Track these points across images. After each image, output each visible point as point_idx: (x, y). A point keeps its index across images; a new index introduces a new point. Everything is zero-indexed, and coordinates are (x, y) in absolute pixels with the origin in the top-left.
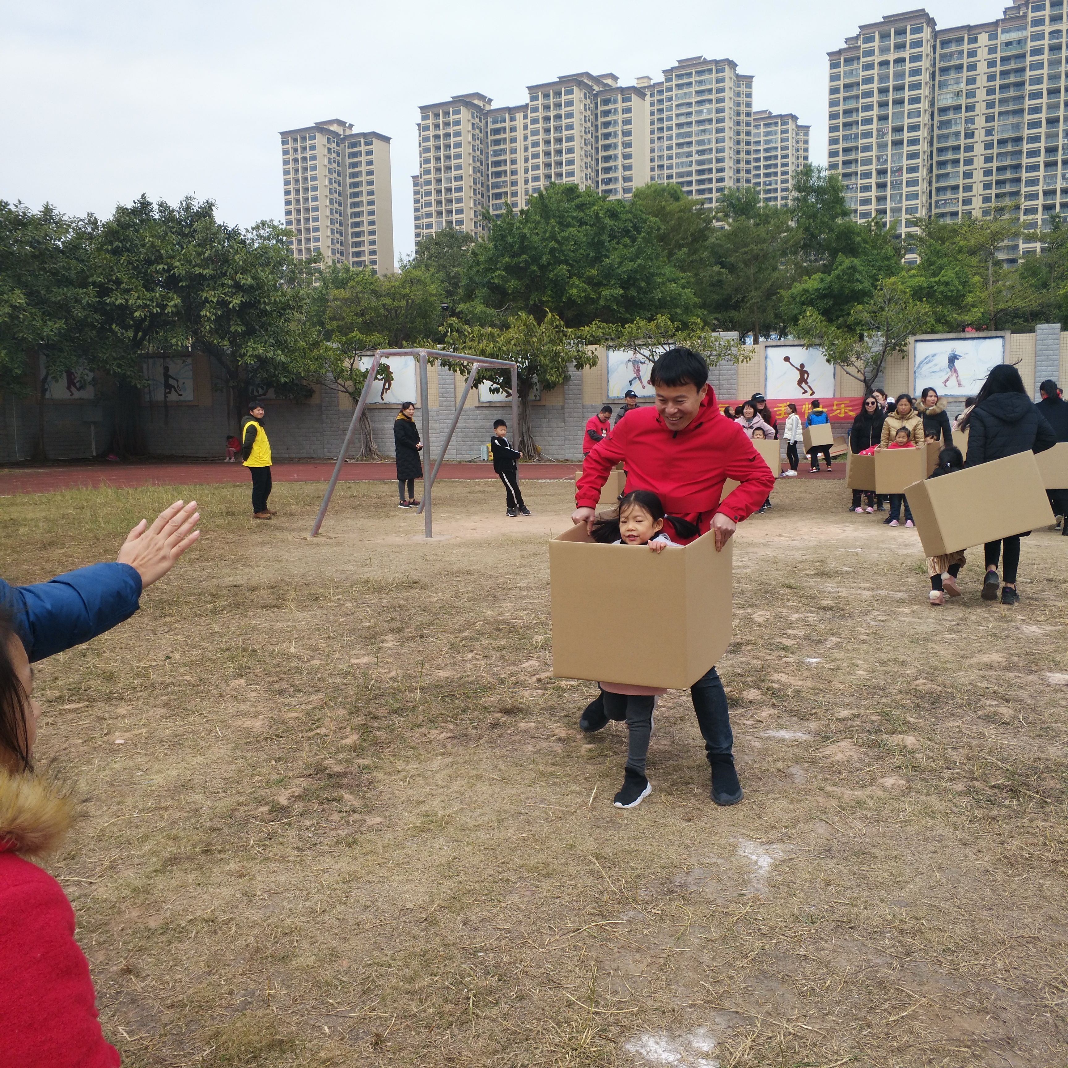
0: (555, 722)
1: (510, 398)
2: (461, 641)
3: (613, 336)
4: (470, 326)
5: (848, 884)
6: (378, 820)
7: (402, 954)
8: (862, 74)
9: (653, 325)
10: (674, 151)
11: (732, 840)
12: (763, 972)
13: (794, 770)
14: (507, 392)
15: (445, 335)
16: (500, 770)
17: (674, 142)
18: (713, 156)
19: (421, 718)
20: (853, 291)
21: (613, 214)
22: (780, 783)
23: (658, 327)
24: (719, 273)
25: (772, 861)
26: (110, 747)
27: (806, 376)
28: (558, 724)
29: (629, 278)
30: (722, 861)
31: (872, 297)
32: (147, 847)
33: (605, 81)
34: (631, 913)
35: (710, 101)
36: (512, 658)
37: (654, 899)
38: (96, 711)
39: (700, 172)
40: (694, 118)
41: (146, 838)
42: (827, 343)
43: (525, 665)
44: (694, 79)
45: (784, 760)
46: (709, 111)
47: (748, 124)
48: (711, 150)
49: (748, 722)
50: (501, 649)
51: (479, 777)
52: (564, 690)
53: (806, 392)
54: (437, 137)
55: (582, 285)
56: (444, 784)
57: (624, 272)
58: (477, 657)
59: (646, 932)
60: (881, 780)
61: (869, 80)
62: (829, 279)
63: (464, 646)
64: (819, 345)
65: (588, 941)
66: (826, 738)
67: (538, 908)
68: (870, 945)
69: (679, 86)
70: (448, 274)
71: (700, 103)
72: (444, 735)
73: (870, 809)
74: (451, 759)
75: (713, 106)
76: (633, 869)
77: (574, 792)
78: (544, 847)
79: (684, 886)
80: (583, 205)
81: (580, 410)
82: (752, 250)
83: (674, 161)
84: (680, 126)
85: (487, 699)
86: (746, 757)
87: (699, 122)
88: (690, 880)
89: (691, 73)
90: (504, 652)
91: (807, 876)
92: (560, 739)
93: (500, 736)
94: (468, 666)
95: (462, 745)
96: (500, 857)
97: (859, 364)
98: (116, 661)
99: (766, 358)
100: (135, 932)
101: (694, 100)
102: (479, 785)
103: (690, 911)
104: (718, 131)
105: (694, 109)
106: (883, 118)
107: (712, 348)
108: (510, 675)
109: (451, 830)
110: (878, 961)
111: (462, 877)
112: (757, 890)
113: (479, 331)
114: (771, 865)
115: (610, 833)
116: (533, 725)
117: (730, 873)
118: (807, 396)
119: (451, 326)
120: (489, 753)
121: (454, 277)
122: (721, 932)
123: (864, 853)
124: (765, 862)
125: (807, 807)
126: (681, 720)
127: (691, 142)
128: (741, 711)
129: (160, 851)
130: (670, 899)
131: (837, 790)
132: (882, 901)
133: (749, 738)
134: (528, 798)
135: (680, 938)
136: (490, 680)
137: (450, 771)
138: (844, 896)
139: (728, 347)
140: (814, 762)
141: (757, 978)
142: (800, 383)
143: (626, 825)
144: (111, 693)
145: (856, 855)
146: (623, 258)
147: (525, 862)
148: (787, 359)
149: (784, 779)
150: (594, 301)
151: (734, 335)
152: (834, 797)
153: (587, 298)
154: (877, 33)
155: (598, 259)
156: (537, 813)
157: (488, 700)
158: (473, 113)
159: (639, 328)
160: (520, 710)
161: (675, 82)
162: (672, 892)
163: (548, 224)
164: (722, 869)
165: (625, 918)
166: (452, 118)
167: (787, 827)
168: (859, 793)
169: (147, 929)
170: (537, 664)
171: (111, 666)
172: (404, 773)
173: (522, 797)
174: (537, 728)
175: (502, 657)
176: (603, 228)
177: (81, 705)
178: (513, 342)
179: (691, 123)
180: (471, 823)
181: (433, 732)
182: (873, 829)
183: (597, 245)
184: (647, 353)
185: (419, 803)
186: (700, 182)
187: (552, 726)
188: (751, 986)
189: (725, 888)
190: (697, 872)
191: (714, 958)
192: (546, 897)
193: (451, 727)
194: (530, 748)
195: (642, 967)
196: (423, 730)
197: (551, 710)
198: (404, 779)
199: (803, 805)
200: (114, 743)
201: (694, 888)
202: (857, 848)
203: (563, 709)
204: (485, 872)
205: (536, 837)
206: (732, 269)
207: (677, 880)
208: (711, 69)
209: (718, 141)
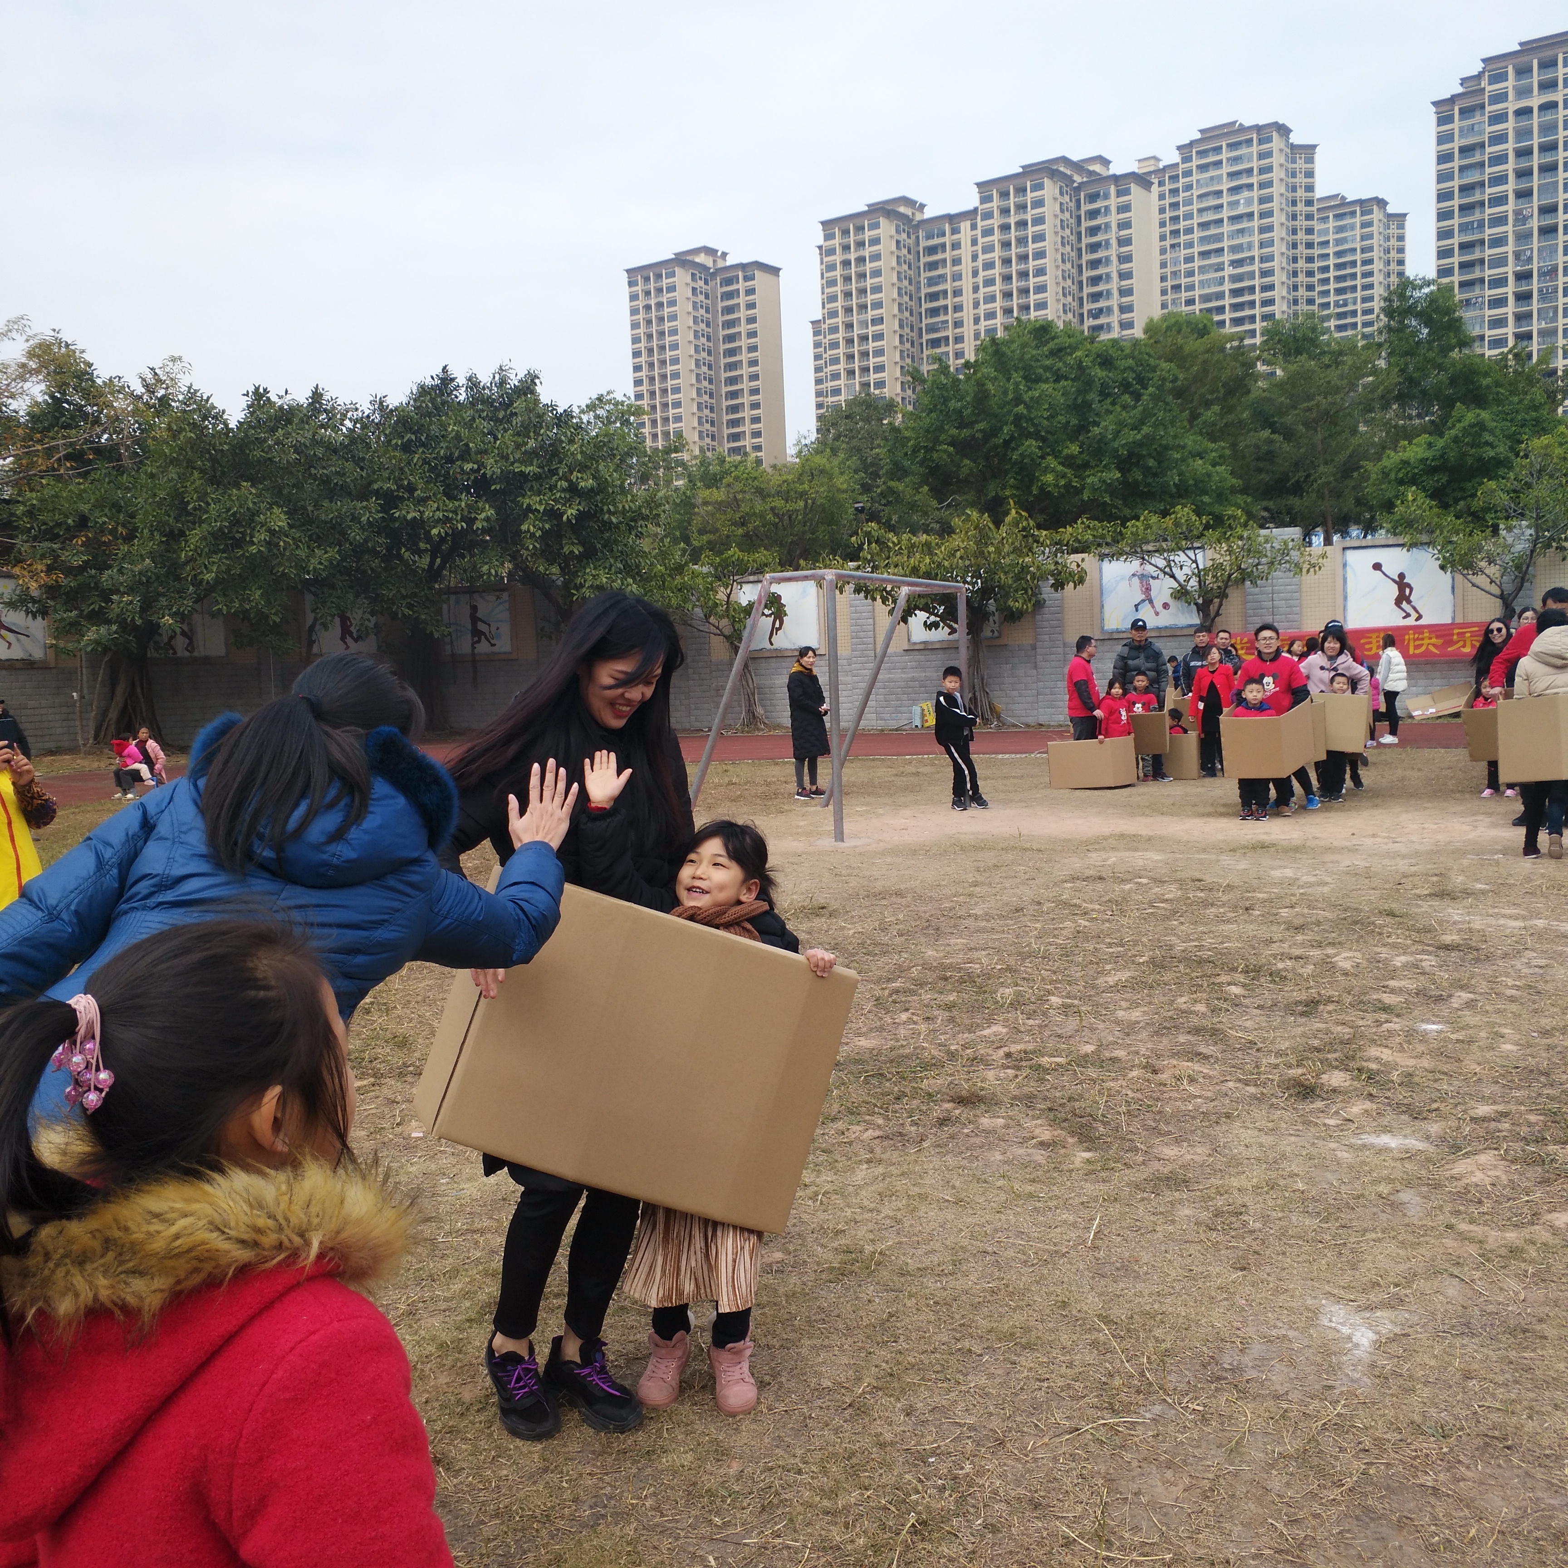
0: (1035, 1118)
1: (955, 636)
2: (891, 995)
3: (1109, 540)
4: (896, 534)
5: (1500, 1379)
6: (778, 1256)
7: (818, 1455)
8: (1489, 129)
9: (1169, 521)
10: (1197, 264)
11: (1309, 1302)
12: (1367, 1510)
13: (1406, 1196)
14: (950, 627)
15: (860, 548)
16: (954, 1187)
17: (1196, 250)
18: (1256, 267)
19: (836, 1107)
20: (1480, 459)
21: (1106, 361)
22: (1384, 1217)
23: (1177, 524)
24: (1270, 442)
25: (1374, 1337)
26: (404, 1142)
27: (1407, 591)
28: (1039, 1122)
29: (1131, 454)
30: (1296, 1333)
31: (1511, 468)
32: (457, 1286)
33: (1091, 168)
34: (1157, 1409)
35: (1250, 186)
36: (968, 1022)
37: (1192, 1390)
38: (385, 1091)
39: (1236, 293)
40: (1225, 214)
41: (454, 1273)
42: (1440, 540)
43: (986, 1032)
44: (1224, 155)
45: (1389, 1180)
46: (1248, 202)
47: (1309, 217)
48: (1252, 258)
49: (1331, 1122)
50: (949, 1007)
51: (923, 1197)
52: (1046, 1071)
53: (1408, 615)
54: (846, 263)
55: (1060, 468)
56: (872, 1206)
57: (1123, 446)
58: (915, 1018)
59: (1180, 1437)
60: (1549, 1217)
61: (1499, 139)
62: (1441, 443)
63: (895, 1002)
64: (1428, 544)
65: (1093, 1447)
66: (1456, 1148)
67: (1016, 1395)
68: (1539, 1476)
69: (1202, 168)
70: (863, 461)
71: (1234, 190)
72: (870, 1133)
73: (1532, 1262)
74: (881, 1170)
75: (1255, 193)
76: (1157, 1340)
77: (1065, 1222)
78: (1023, 1303)
79: (1236, 1370)
80: (1060, 350)
81: (1061, 650)
82: (1318, 405)
83: (1197, 278)
84: (1204, 225)
85: (932, 1081)
86: (1329, 1176)
87: (1233, 219)
88: (1246, 1360)
89: (1221, 147)
90: (955, 1013)
91: (1433, 1363)
92: (1042, 1144)
93: (952, 1137)
94: (902, 1032)
95: (897, 1148)
96: (957, 1317)
97: (1493, 570)
98: (411, 1020)
99: (1345, 565)
100: (443, 1407)
101: (1225, 186)
102: (923, 1209)
103: (1248, 1408)
104: (1263, 230)
105: (1225, 199)
107: (1260, 554)
108: (965, 1047)
109: (885, 1274)
110: (1553, 1502)
111: (903, 1345)
112: (1352, 1381)
113: (910, 539)
114: (1375, 1342)
115: (1122, 1285)
116: (1001, 1121)
117: (1308, 1353)
118: (1411, 621)
119: (868, 534)
120: (937, 1162)
121: (872, 464)
122: (1298, 1444)
123: (1525, 1331)
124: (1364, 1338)
125: (1428, 1255)
126: (1228, 1116)
127: (1222, 249)
128: (1319, 1104)
129: (476, 1293)
130: (1217, 1390)
131: (1477, 1230)
132: (1556, 1407)
133: (1333, 1145)
134: (996, 1230)
135: (1235, 1451)
136: (935, 1053)
137: (880, 1186)
138: (1493, 1396)
139: (1285, 551)
140: (1437, 1186)
141: (1357, 1518)
142: (1398, 602)
143: (1147, 1273)
144: (405, 1065)
145: (1512, 1332)
146: (1121, 424)
147: (995, 1325)
148: (1377, 567)
149: (1388, 1209)
150: (1079, 491)
151: (1294, 533)
152: (1472, 1240)
153: (1068, 486)
154: (1510, 69)
155: (1083, 428)
156: (1011, 1253)
157: (932, 1083)
158: (897, 227)
159: (1148, 527)
160: (981, 1099)
161: (1195, 162)
162: (1219, 1378)
163: (1008, 380)
164: (1296, 1346)
165: (1148, 1415)
166: (868, 234)
167: (1396, 1285)
168: (1511, 1236)
169: (459, 1402)
170: (1005, 1030)
171: (404, 1029)
172: (814, 1189)
173: (989, 1229)
174: (1007, 1127)
175: (952, 1020)
176: (1089, 383)
177: (365, 1082)
178: (958, 554)
179: (1221, 221)
180: (912, 1265)
181: (854, 1128)
182: (1539, 1294)
183: (1081, 408)
184: (1161, 563)
185: (838, 1233)
186: (1236, 307)
187: (1029, 1124)
188: (1348, 1531)
189: (1302, 1375)
190: (1257, 1349)
191: (1288, 1484)
192: (1027, 1378)
193: (880, 1121)
194: (998, 1157)
195: (1178, 1491)
196: (840, 1125)
197: (1029, 1100)
198: (814, 1198)
199: (1422, 1250)
200: (409, 1137)
201: (1253, 1374)
202: (1512, 1323)
203: (1045, 1099)
204: (937, 1337)
205: (1011, 1289)
206: (1289, 435)
207: (1227, 1360)
208: (1251, 140)
209: (1263, 245)
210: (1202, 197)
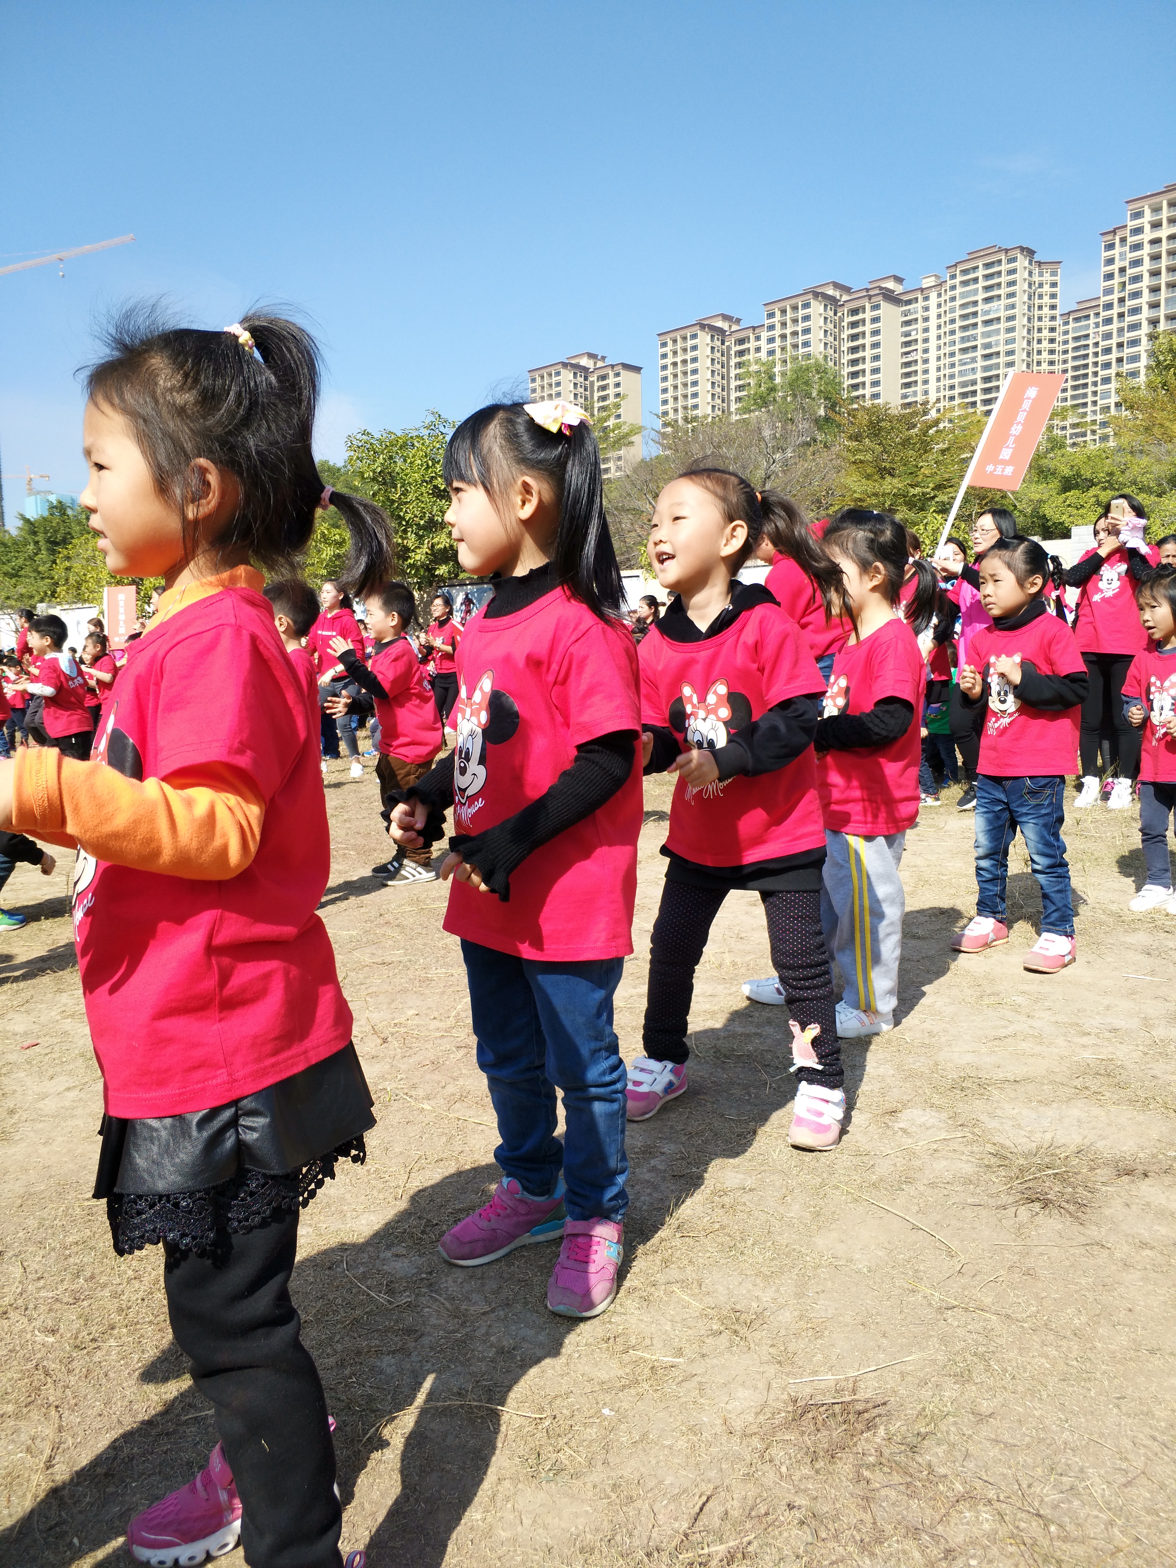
8: (1129, 256)
10: (958, 357)
17: (958, 347)
35: (999, 296)
39: (987, 380)
40: (979, 320)
48: (998, 353)
54: (675, 364)
61: (1137, 263)
69: (965, 283)
71: (987, 300)
75: (1003, 302)
83: (956, 370)
84: (964, 328)
87: (987, 323)
89: (977, 267)
101: (981, 296)
104: (1011, 330)
105: (980, 307)
106: (1155, 306)
127: (976, 346)
158: (712, 337)
166: (690, 343)
179: (975, 325)
208: (1000, 261)
209: (1007, 342)
210: (963, 306)
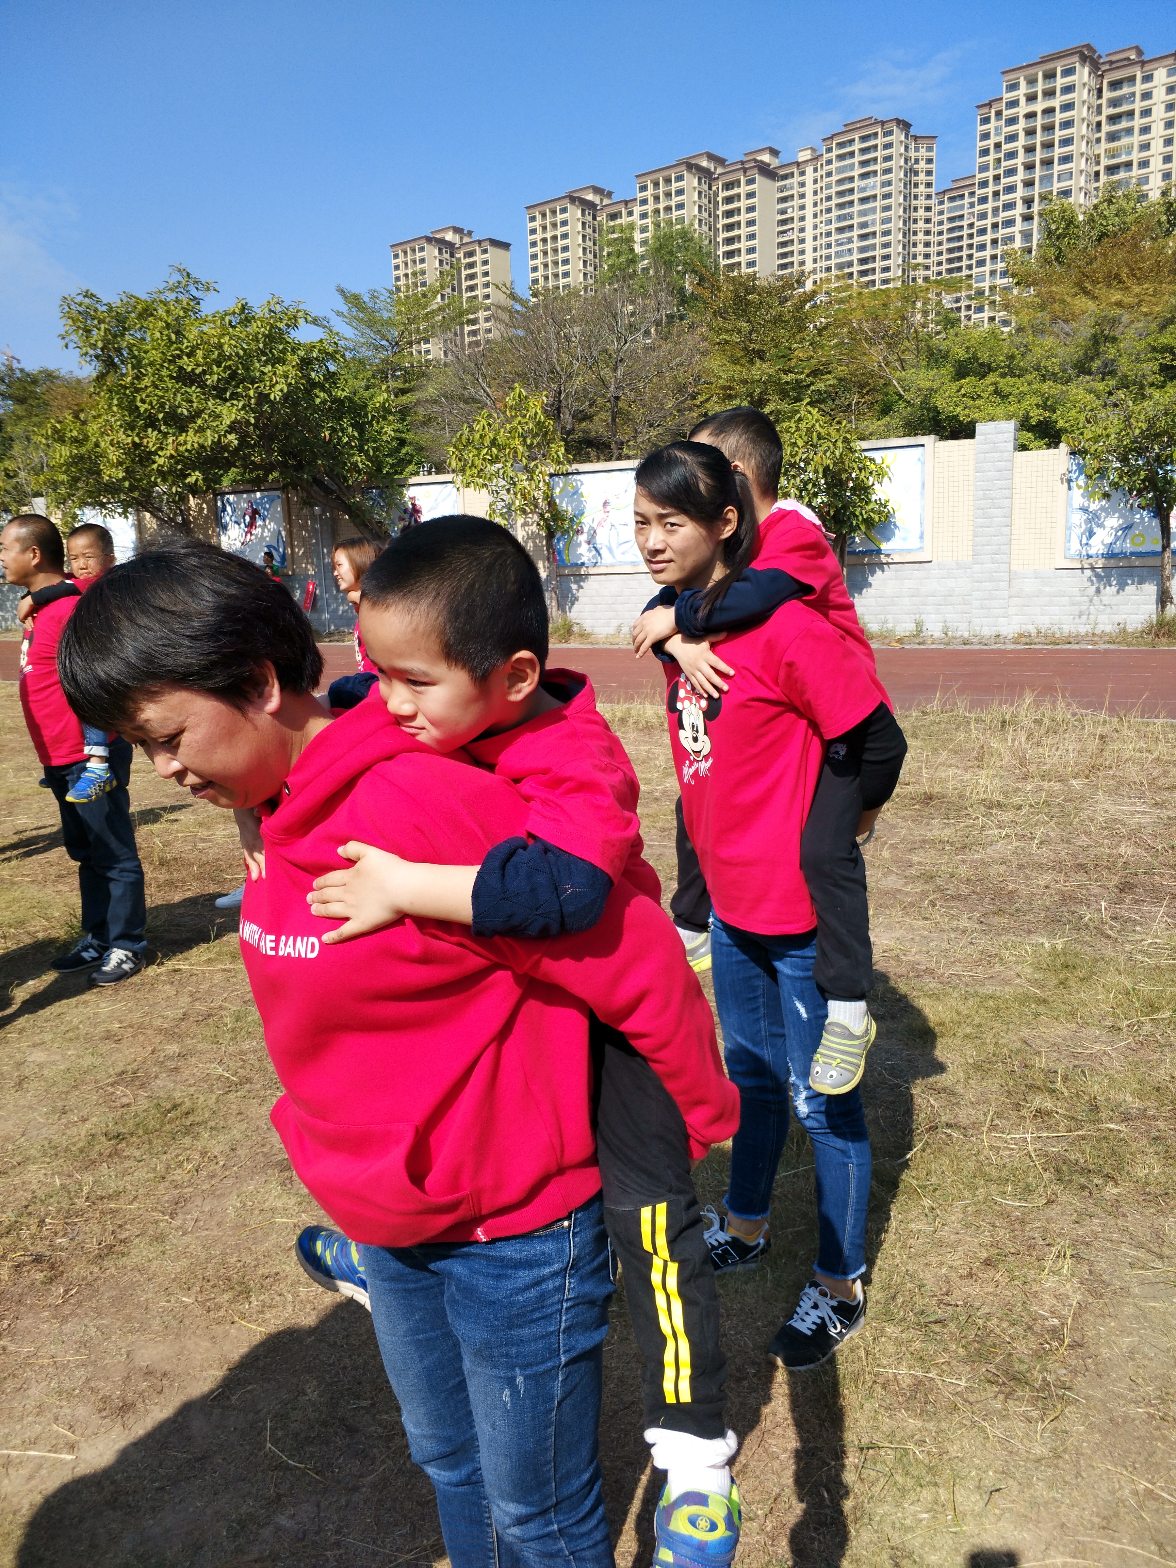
8: (1005, 130)
10: (834, 237)
17: (834, 226)
18: (878, 240)
33: (759, 158)
35: (875, 172)
39: (863, 261)
40: (856, 197)
44: (857, 146)
46: (874, 186)
48: (874, 233)
54: (544, 240)
61: (1012, 138)
69: (841, 157)
71: (864, 176)
75: (880, 178)
83: (833, 250)
84: (840, 206)
87: (863, 200)
89: (854, 140)
101: (857, 172)
104: (887, 208)
105: (855, 185)
106: (1029, 184)
127: (851, 227)
154: (1022, 79)
161: (835, 153)
179: (851, 203)
208: (876, 134)
209: (884, 222)
210: (840, 182)
